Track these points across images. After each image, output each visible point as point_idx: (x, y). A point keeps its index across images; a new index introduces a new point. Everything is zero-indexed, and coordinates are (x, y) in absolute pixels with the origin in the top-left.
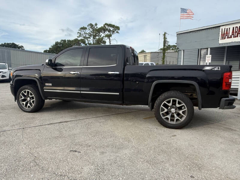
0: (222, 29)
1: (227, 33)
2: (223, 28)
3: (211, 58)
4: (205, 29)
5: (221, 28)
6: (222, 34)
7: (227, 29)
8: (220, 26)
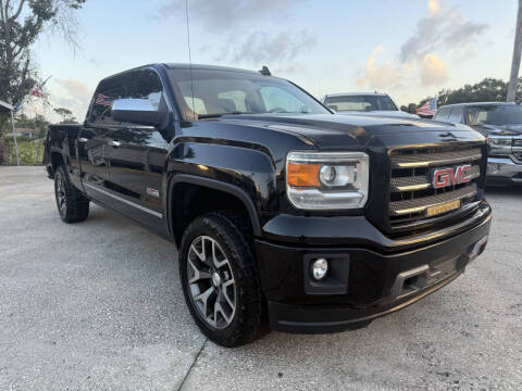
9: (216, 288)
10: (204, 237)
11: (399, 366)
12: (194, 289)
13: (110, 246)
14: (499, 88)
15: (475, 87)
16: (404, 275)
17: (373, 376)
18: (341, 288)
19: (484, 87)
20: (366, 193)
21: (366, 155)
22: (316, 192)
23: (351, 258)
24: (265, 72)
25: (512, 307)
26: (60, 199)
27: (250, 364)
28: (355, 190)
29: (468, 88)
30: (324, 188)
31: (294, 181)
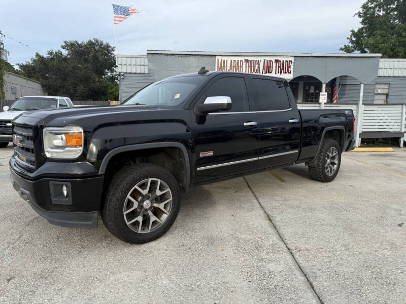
0: (218, 60)
1: (224, 66)
2: (220, 58)
3: (326, 96)
4: (195, 55)
5: (217, 58)
6: (218, 66)
7: (224, 61)
8: (215, 55)
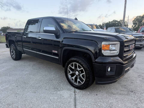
9: (77, 75)
10: (74, 63)
11: (121, 90)
12: (70, 76)
13: (33, 66)
14: (117, 22)
15: (111, 22)
16: (126, 69)
17: (117, 93)
18: (113, 73)
19: (113, 22)
20: (119, 51)
21: (119, 43)
22: (109, 51)
23: (117, 66)
24: (76, 19)
25: (139, 76)
26: (12, 54)
27: (89, 93)
28: (116, 51)
29: (110, 22)
30: (111, 50)
31: (104, 49)
